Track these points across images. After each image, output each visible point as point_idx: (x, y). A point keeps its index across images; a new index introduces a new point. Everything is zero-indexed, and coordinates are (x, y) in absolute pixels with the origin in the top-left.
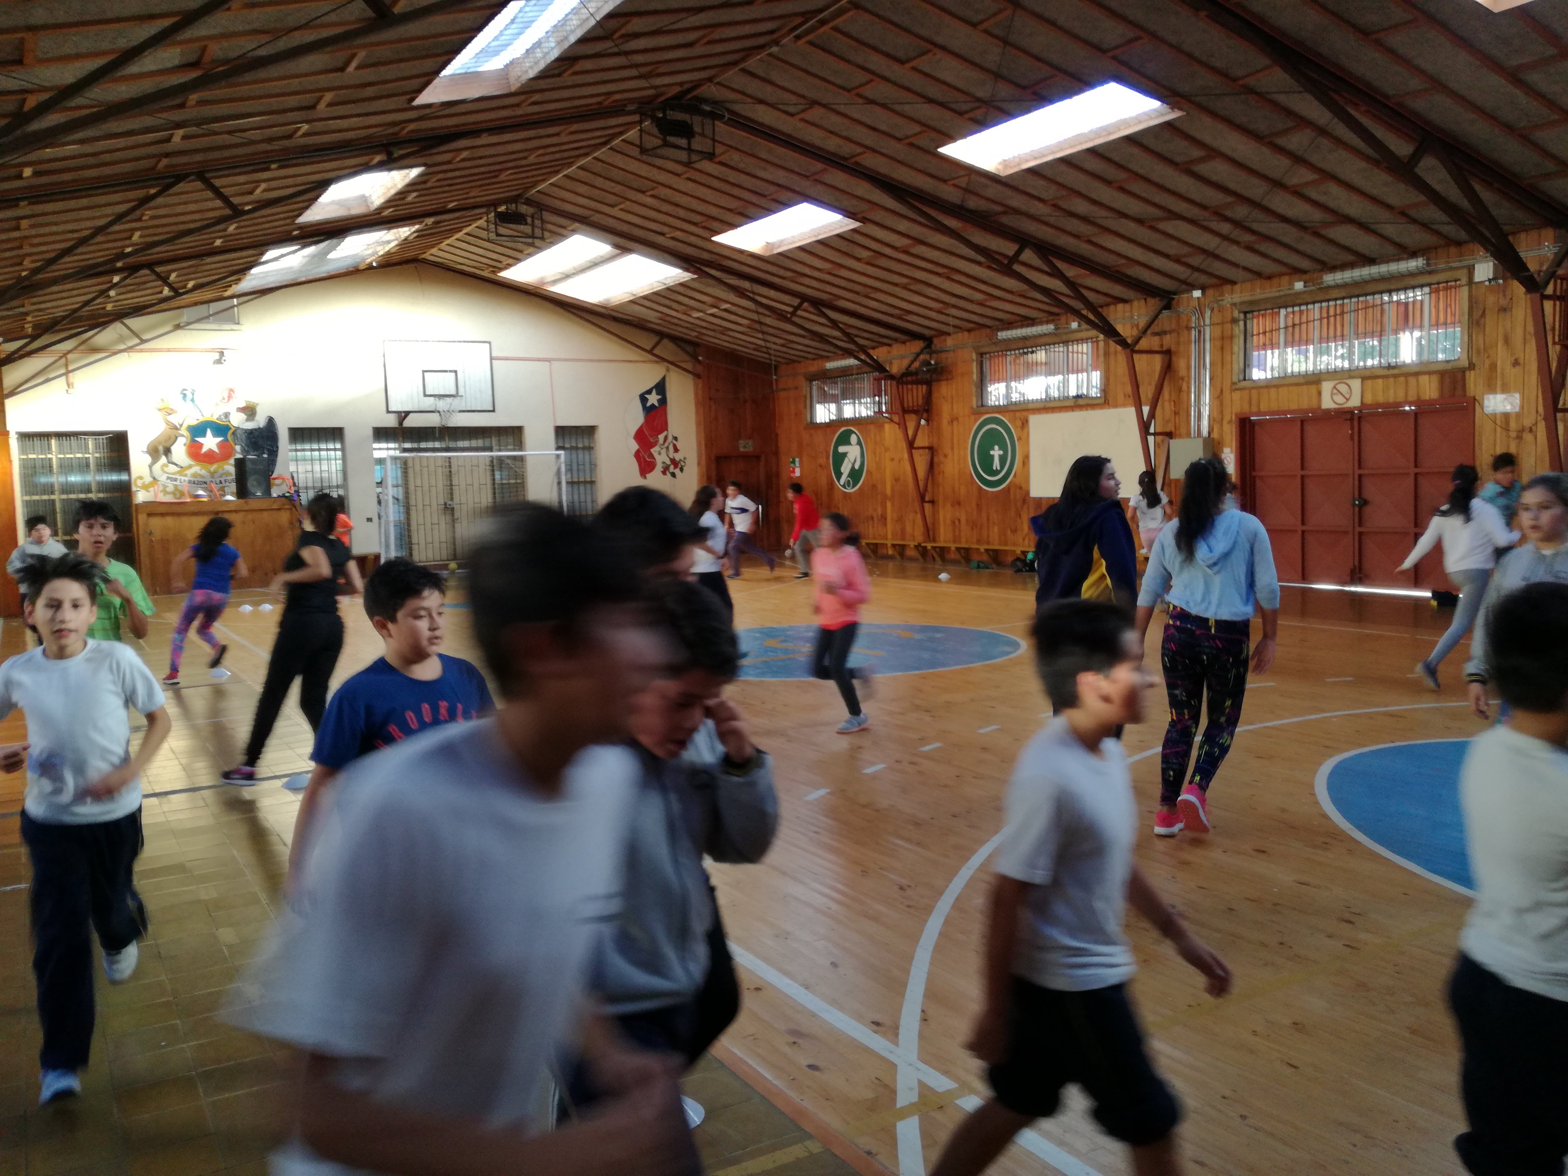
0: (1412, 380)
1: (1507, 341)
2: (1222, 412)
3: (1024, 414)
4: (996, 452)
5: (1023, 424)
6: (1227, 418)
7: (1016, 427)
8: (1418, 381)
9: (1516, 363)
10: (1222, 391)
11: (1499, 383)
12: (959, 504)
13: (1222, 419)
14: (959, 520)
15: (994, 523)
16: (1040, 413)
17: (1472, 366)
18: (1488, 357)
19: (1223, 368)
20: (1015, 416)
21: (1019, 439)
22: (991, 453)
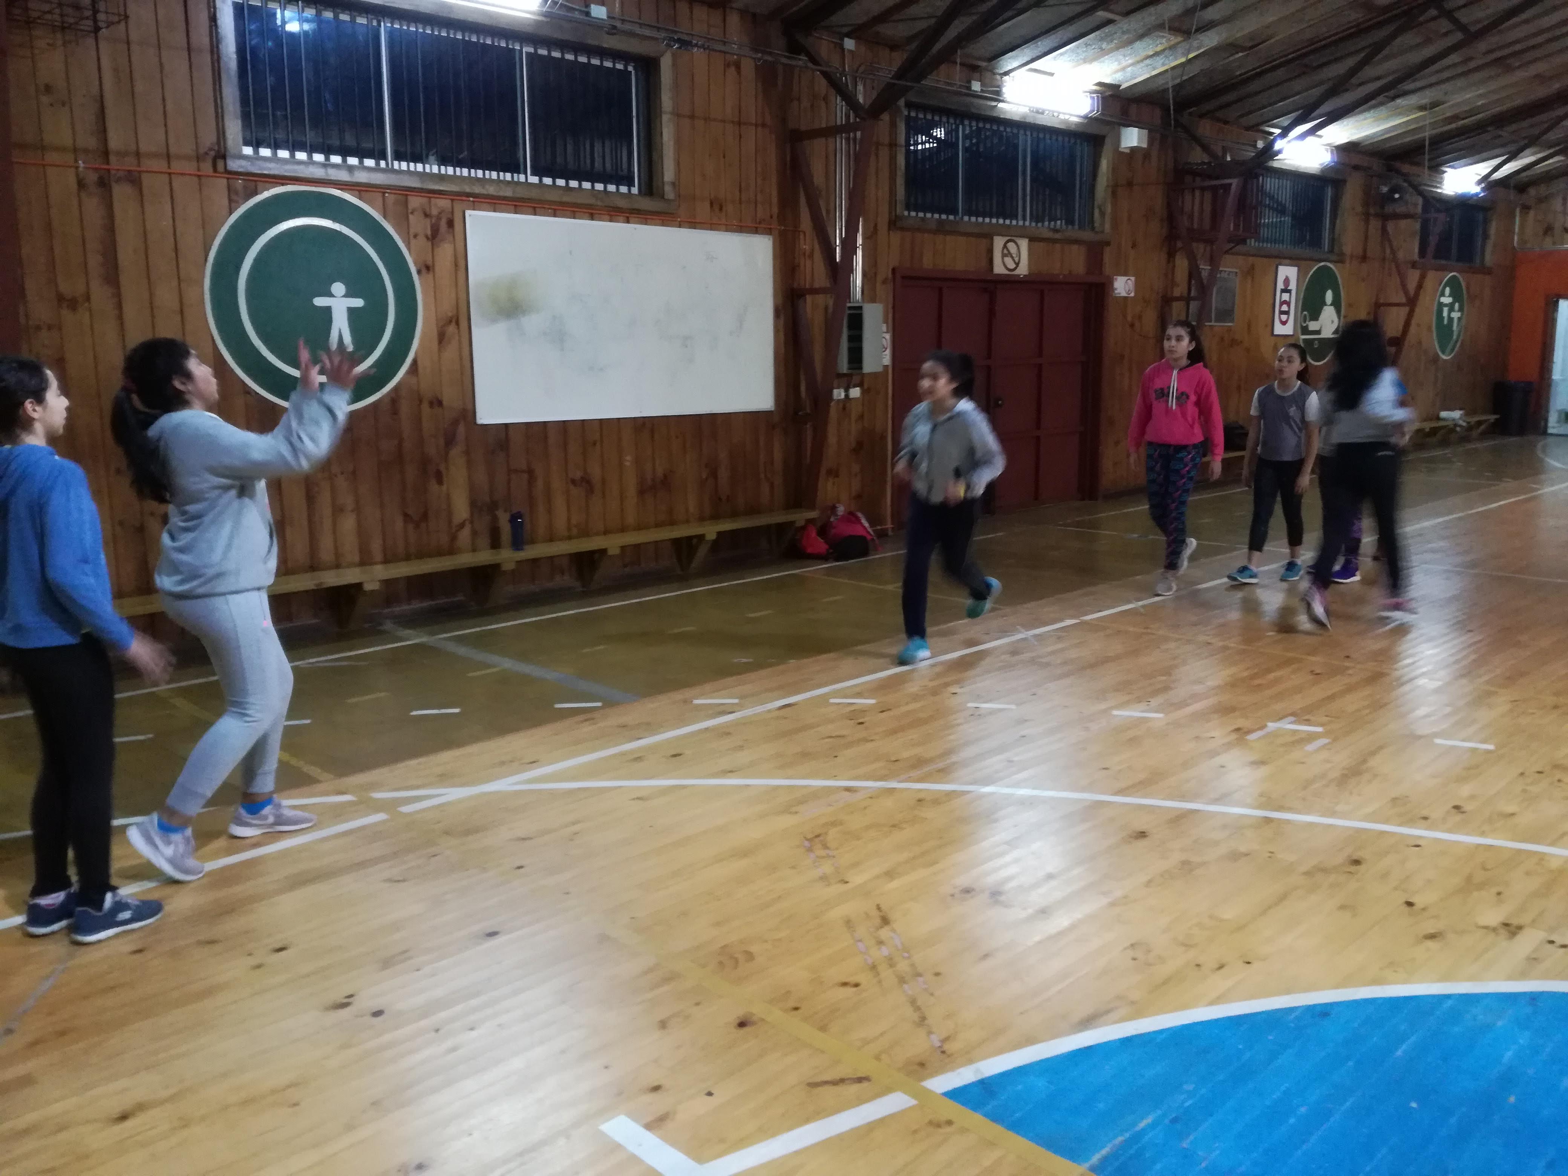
0: (1067, 249)
1: (1129, 219)
2: (875, 264)
3: (444, 203)
4: (340, 303)
5: (435, 228)
6: (882, 273)
7: (409, 236)
9: (1134, 246)
10: (876, 227)
11: (1123, 263)
13: (875, 275)
16: (495, 209)
17: (1109, 242)
18: (1118, 234)
20: (406, 203)
21: (426, 268)
22: (319, 302)
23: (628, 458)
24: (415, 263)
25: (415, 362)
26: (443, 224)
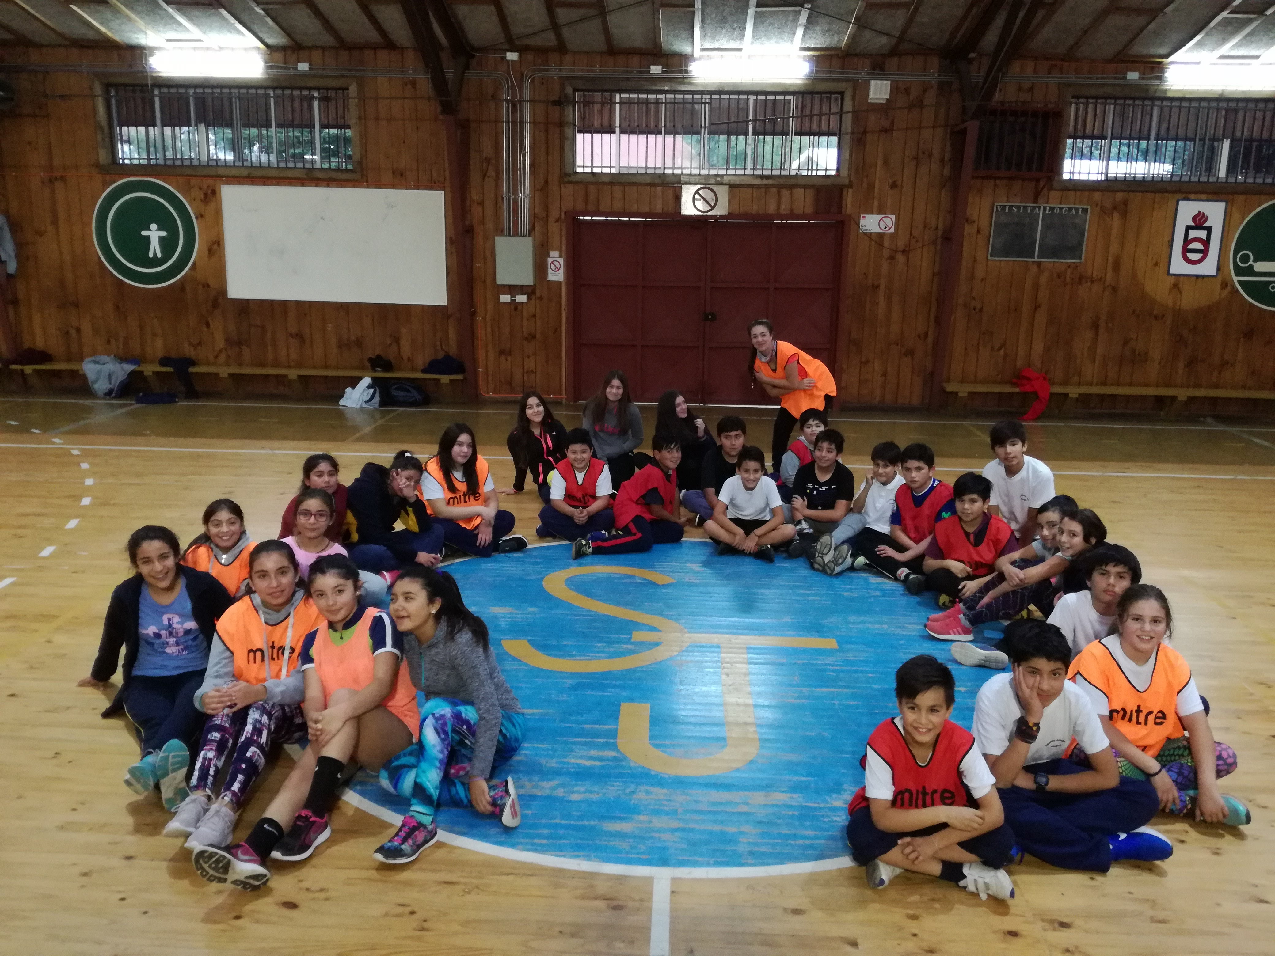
0: (785, 193)
1: (886, 162)
2: (547, 208)
3: (210, 181)
4: (154, 234)
5: (206, 195)
6: (555, 213)
7: (192, 201)
8: (791, 194)
9: (894, 186)
10: (546, 182)
11: (876, 202)
12: (76, 305)
13: (547, 216)
14: (78, 330)
15: (155, 335)
16: (240, 183)
17: (850, 186)
18: (867, 177)
19: (547, 153)
20: (189, 183)
21: (200, 216)
22: (144, 233)
23: (330, 325)
24: (195, 214)
25: (194, 264)
26: (209, 191)
